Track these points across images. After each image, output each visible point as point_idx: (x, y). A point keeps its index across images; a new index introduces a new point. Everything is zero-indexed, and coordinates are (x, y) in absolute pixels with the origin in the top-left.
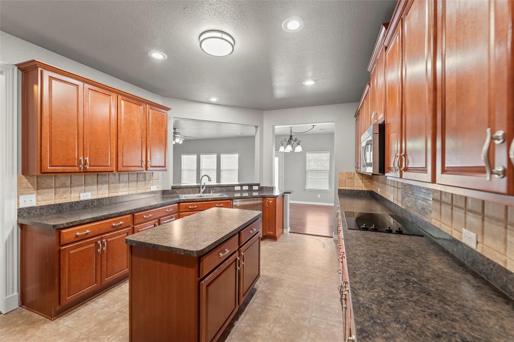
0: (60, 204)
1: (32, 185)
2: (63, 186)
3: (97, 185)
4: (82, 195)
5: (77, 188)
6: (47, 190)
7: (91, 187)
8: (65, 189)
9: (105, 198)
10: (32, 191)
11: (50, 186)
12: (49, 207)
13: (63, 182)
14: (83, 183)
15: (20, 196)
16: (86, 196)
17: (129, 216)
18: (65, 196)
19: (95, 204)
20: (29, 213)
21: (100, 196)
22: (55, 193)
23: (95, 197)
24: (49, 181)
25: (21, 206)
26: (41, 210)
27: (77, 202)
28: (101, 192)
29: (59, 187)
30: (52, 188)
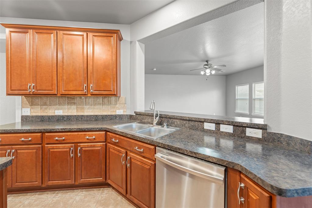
0: (42, 116)
1: (28, 102)
2: (45, 104)
3: (68, 105)
4: (56, 111)
5: (53, 106)
6: (36, 106)
7: (63, 106)
8: (46, 107)
9: (73, 116)
10: (28, 106)
11: (37, 104)
12: (37, 117)
13: (45, 102)
14: (58, 103)
15: (23, 109)
16: (59, 112)
17: (39, 134)
18: (46, 111)
19: (65, 119)
20: (26, 119)
21: (69, 114)
22: (41, 109)
23: (66, 114)
24: (37, 100)
25: (23, 114)
26: (32, 118)
27: (53, 116)
28: (70, 111)
29: (43, 105)
30: (39, 105)
